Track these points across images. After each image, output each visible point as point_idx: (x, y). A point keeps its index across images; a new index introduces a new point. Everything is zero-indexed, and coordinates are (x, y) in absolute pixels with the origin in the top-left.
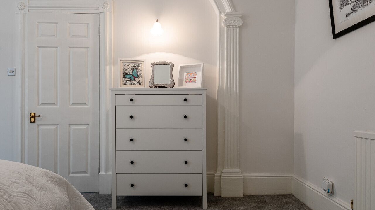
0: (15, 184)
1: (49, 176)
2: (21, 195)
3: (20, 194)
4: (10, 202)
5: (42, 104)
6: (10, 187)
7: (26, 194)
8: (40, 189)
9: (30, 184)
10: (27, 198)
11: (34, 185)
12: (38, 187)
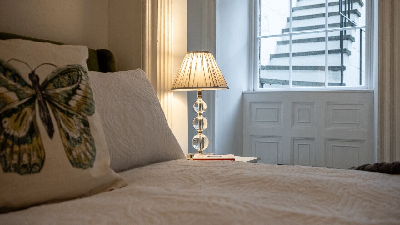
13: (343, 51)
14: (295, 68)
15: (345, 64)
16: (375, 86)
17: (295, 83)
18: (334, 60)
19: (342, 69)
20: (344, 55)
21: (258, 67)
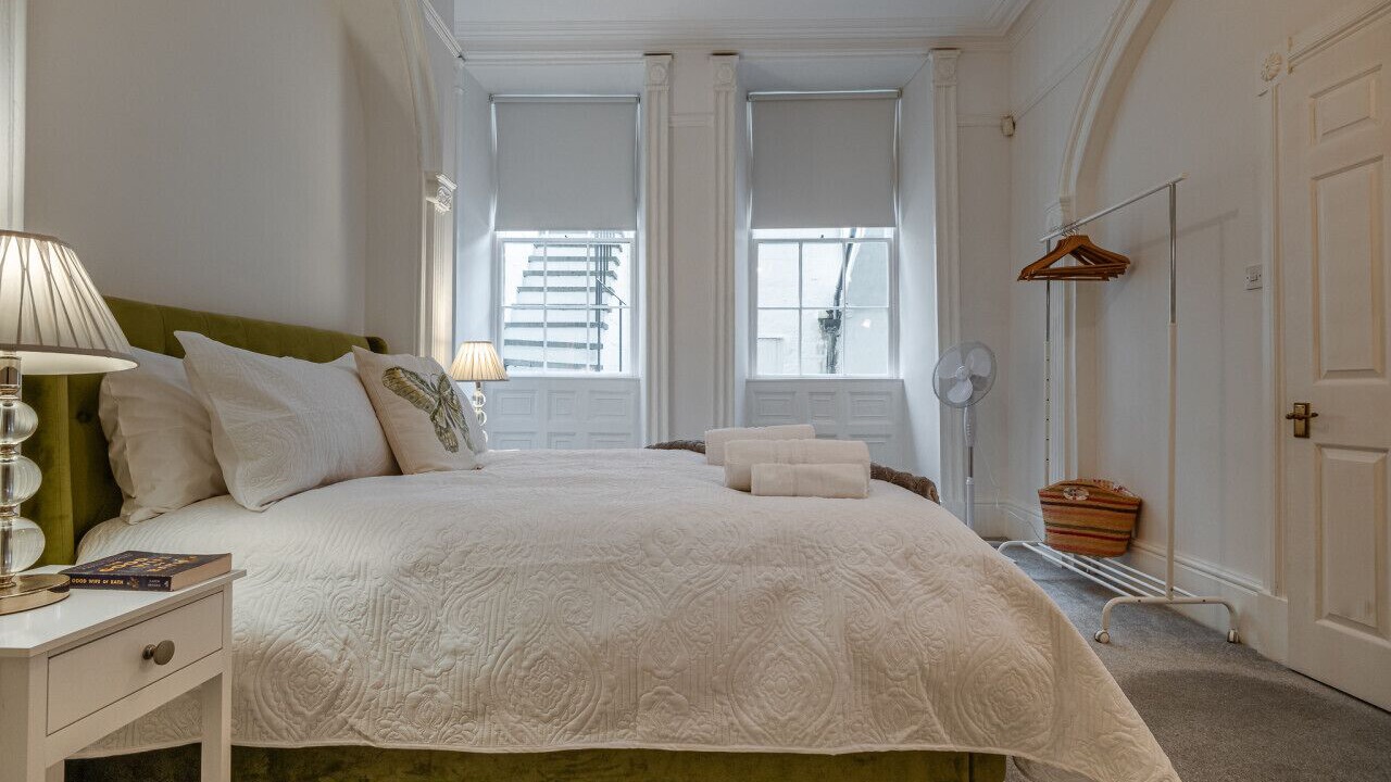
0: (863, 554)
1: (996, 574)
2: (857, 580)
3: (853, 576)
4: (826, 581)
5: (1332, 373)
6: (845, 555)
7: (870, 580)
8: (932, 591)
9: (910, 567)
10: (867, 590)
11: (920, 576)
12: (929, 585)
13: (599, 325)
14: (551, 344)
15: (602, 342)
16: (641, 373)
17: (551, 365)
18: (591, 336)
19: (598, 347)
20: (602, 330)
21: (503, 343)
